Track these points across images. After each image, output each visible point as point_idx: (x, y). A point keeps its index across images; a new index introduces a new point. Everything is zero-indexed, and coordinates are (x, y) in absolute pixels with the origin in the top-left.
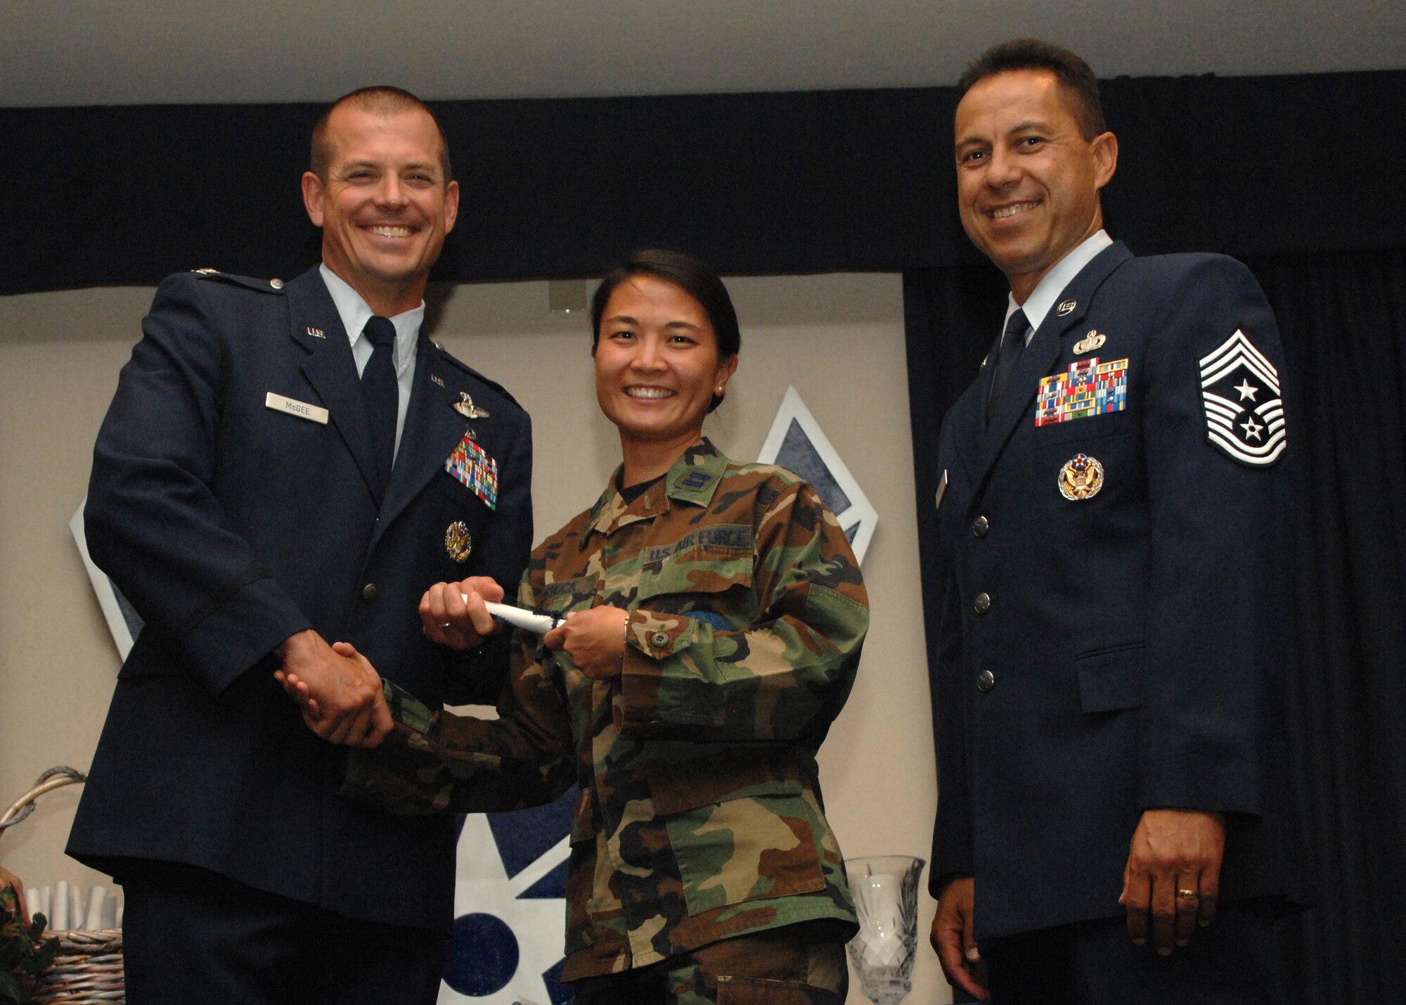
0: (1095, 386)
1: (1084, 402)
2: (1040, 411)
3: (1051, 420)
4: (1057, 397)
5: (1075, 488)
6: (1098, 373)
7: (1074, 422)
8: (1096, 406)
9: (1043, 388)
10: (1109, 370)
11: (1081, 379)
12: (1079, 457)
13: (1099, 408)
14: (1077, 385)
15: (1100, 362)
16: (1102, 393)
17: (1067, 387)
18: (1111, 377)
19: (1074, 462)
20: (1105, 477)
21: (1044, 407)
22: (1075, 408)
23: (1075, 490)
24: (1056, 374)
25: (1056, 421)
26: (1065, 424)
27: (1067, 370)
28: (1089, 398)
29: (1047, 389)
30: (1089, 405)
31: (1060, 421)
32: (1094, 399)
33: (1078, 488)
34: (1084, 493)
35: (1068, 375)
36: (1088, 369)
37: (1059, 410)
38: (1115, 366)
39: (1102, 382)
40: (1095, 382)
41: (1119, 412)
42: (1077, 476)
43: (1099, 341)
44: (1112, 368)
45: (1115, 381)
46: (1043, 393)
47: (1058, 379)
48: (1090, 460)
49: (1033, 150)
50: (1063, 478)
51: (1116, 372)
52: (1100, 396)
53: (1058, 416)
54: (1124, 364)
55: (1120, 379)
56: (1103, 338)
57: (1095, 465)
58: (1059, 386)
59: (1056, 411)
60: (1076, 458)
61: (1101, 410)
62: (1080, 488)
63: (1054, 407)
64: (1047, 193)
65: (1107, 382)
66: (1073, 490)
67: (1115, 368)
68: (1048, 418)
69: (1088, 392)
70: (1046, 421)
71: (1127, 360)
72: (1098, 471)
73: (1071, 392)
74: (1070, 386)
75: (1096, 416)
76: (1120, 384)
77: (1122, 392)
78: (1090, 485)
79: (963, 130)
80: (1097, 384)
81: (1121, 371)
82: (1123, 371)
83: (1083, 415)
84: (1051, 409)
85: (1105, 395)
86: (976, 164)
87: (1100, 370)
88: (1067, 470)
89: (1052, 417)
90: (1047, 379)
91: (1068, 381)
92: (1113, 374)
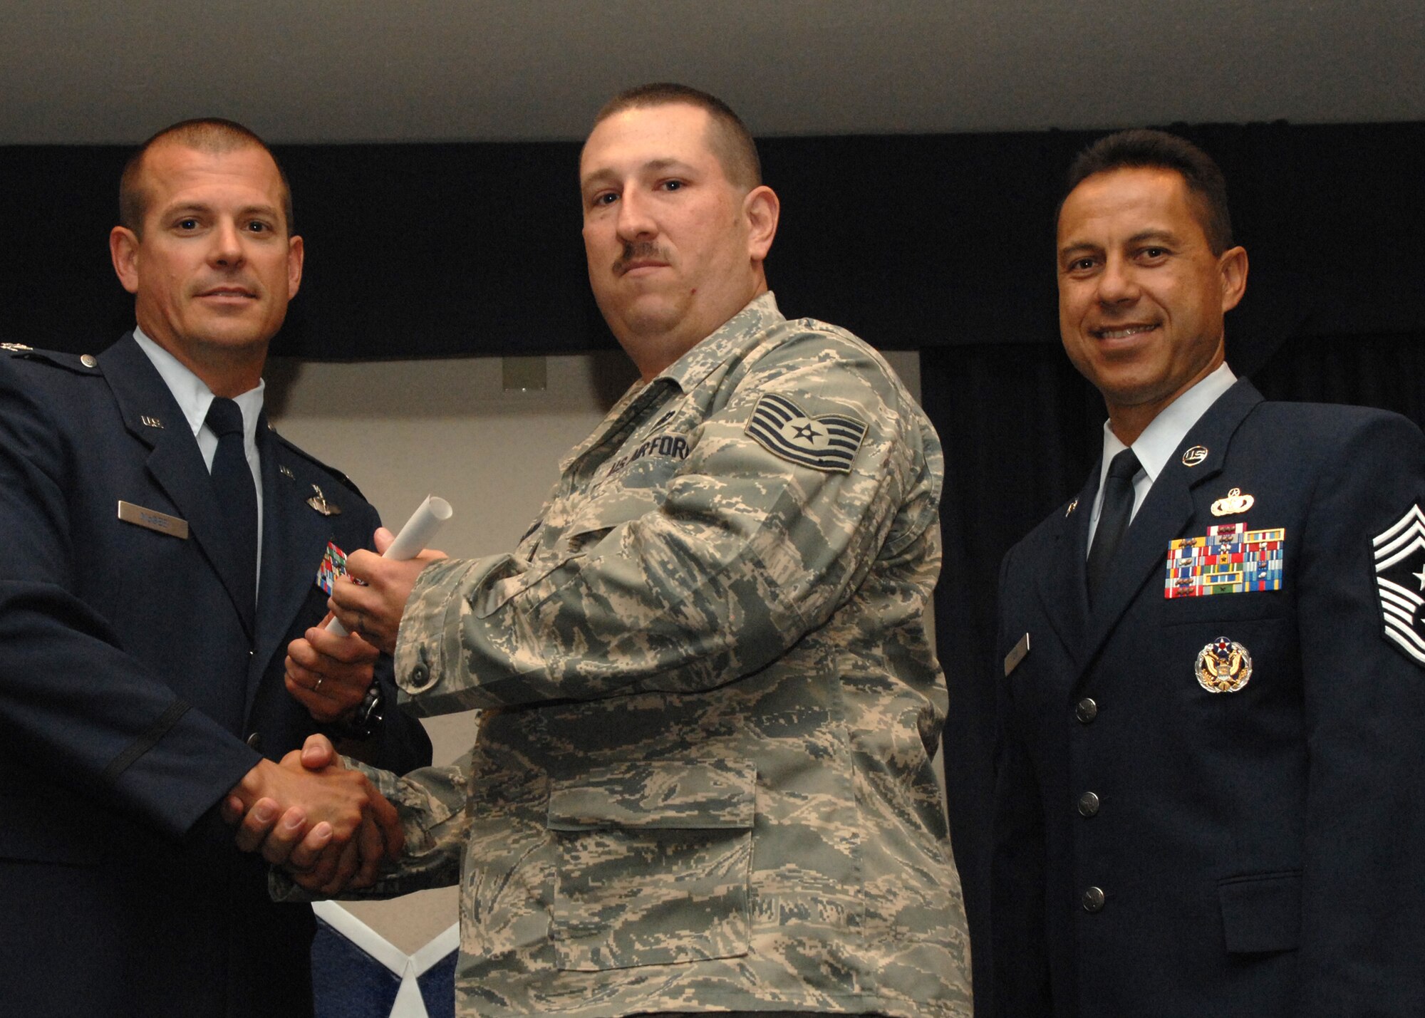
0: (1242, 559)
1: (1229, 575)
2: (1171, 580)
3: (1185, 593)
4: (1192, 565)
5: (1215, 677)
6: (1246, 542)
7: (1214, 595)
8: (1244, 581)
9: (1174, 551)
10: (1260, 539)
11: (1223, 547)
12: (1222, 641)
13: (1247, 584)
14: (1219, 553)
15: (1248, 528)
16: (1251, 566)
17: (1206, 554)
18: (1263, 549)
19: (1215, 646)
20: (1253, 668)
21: (1176, 576)
22: (1217, 581)
23: (1217, 681)
24: (1191, 537)
25: (1192, 594)
26: (1204, 599)
27: (1205, 533)
28: (1235, 572)
29: (1179, 553)
30: (1234, 580)
31: (1197, 595)
32: (1241, 572)
33: (1219, 679)
34: (1227, 684)
35: (1207, 542)
36: (1233, 535)
37: (1196, 581)
38: (1268, 535)
39: (1251, 553)
40: (1242, 552)
41: (1272, 592)
42: (1219, 664)
43: (1245, 502)
44: (1264, 538)
45: (1268, 553)
46: (1173, 559)
47: (1194, 544)
48: (1235, 646)
49: (1152, 263)
50: (1200, 665)
51: (1268, 543)
52: (1248, 570)
53: (1195, 587)
54: (1280, 534)
55: (1275, 551)
56: (1250, 500)
57: (1239, 653)
58: (1195, 552)
59: (1192, 582)
60: (1219, 641)
61: (1251, 587)
62: (1224, 679)
63: (1188, 576)
64: (1166, 316)
65: (1258, 554)
66: (1213, 680)
67: (1268, 539)
68: (1181, 589)
69: (1233, 563)
70: (1179, 593)
71: (1282, 531)
72: (1246, 660)
73: (1211, 560)
74: (1209, 554)
75: (1243, 594)
76: (1274, 557)
77: (1277, 568)
78: (1235, 676)
79: (1070, 232)
80: (1245, 555)
81: (1276, 542)
82: (1278, 543)
83: (1227, 591)
84: (1186, 580)
85: (1255, 569)
86: (1086, 274)
87: (1248, 538)
88: (1206, 654)
89: (1186, 589)
90: (1178, 542)
91: (1207, 547)
92: (1265, 545)
